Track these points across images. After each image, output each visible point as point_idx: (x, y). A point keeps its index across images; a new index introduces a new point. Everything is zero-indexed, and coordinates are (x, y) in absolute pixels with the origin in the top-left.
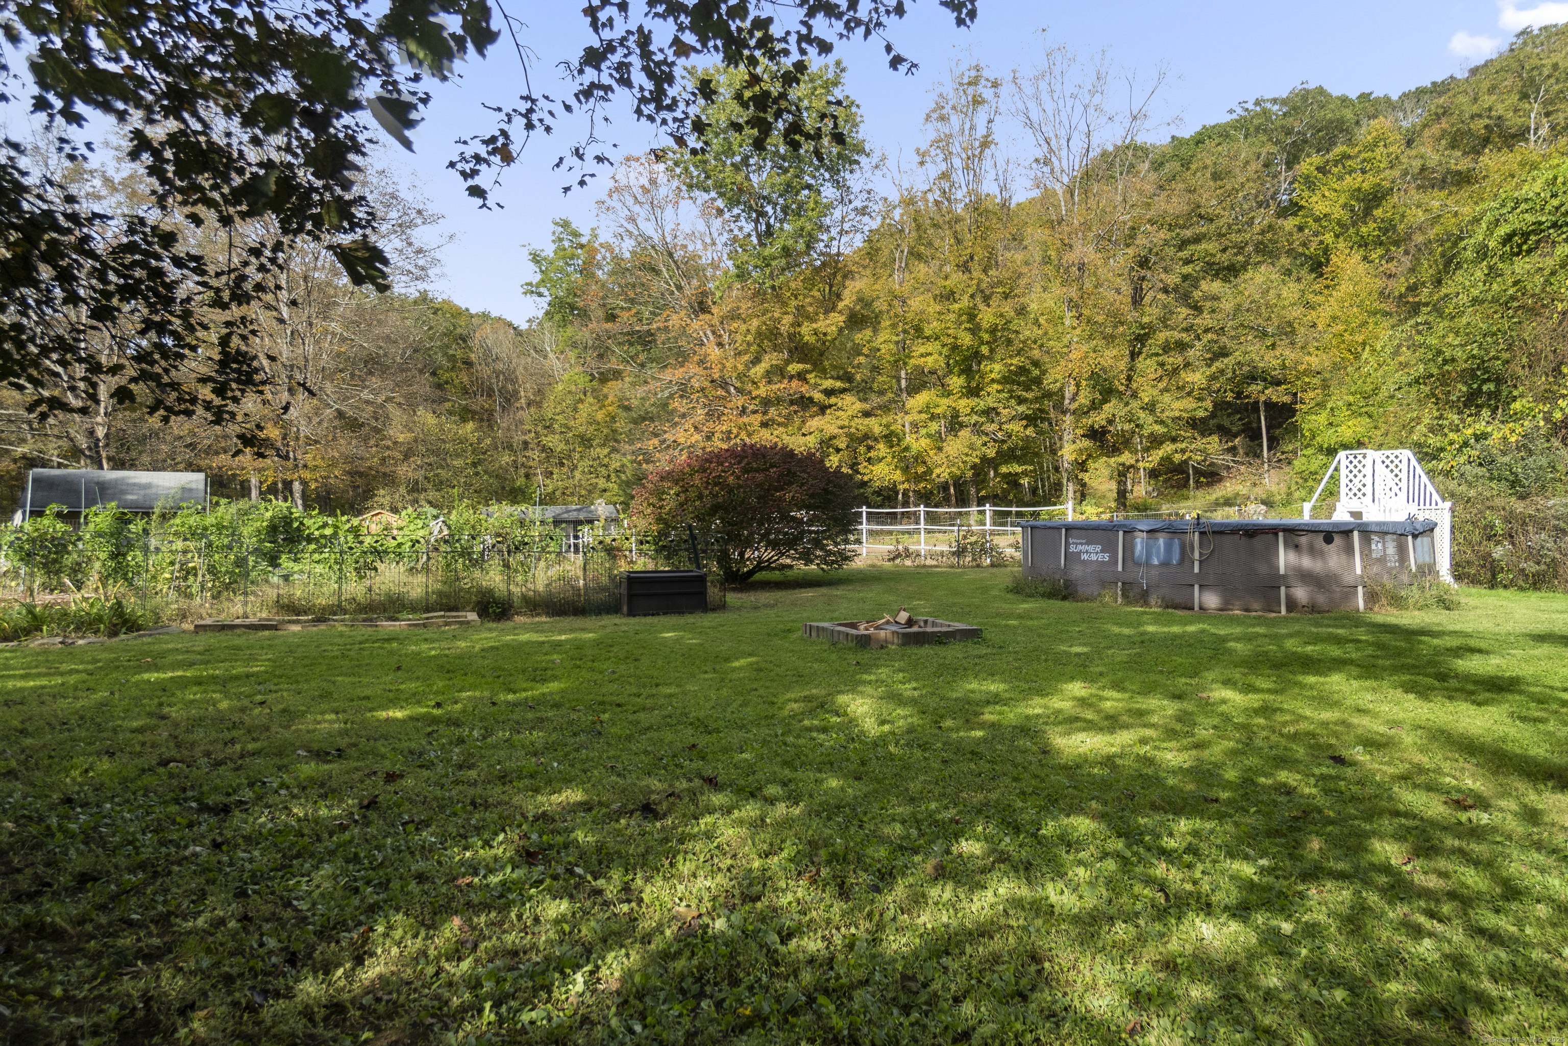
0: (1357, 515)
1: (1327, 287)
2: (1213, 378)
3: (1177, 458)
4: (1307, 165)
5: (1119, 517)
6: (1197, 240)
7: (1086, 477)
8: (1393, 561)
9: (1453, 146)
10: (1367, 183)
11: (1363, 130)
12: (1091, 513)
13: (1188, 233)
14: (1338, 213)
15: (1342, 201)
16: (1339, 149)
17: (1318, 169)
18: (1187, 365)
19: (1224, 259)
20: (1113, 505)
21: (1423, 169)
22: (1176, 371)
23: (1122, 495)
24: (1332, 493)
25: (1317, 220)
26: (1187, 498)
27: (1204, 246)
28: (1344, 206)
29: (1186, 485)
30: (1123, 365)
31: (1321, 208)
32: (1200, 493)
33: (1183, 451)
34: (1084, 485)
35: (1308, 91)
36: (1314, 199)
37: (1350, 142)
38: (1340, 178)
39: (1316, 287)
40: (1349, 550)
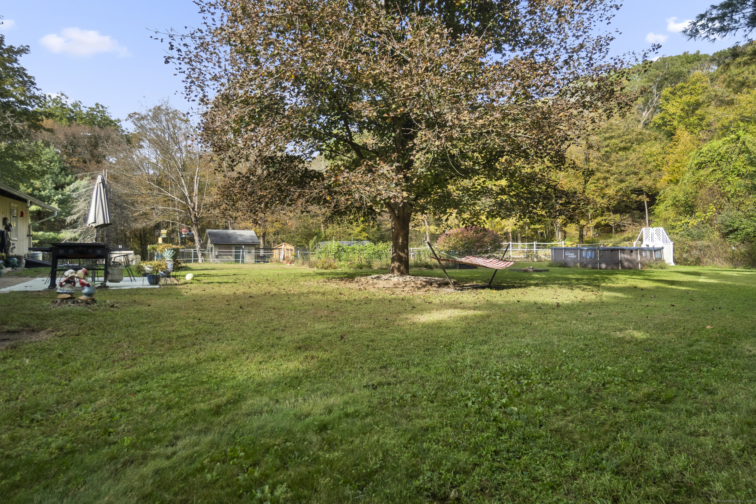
0: (648, 246)
1: (675, 145)
2: (617, 192)
3: (603, 223)
4: (666, 91)
5: (580, 246)
6: (611, 138)
7: (566, 229)
8: (649, 257)
9: (728, 86)
10: (693, 99)
11: (691, 75)
12: (568, 244)
13: (607, 135)
14: (679, 112)
15: (681, 107)
16: (680, 84)
17: (671, 93)
18: (607, 186)
19: (622, 145)
20: (577, 241)
21: (716, 96)
22: (602, 189)
23: (581, 236)
24: (641, 240)
25: (670, 115)
26: (611, 237)
27: (613, 140)
28: (682, 110)
29: (611, 231)
30: (581, 187)
31: (672, 110)
32: (617, 235)
33: (605, 220)
34: (565, 233)
35: (666, 58)
36: (669, 106)
37: (685, 82)
38: (680, 97)
39: (670, 145)
40: (637, 254)
